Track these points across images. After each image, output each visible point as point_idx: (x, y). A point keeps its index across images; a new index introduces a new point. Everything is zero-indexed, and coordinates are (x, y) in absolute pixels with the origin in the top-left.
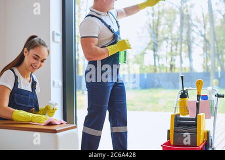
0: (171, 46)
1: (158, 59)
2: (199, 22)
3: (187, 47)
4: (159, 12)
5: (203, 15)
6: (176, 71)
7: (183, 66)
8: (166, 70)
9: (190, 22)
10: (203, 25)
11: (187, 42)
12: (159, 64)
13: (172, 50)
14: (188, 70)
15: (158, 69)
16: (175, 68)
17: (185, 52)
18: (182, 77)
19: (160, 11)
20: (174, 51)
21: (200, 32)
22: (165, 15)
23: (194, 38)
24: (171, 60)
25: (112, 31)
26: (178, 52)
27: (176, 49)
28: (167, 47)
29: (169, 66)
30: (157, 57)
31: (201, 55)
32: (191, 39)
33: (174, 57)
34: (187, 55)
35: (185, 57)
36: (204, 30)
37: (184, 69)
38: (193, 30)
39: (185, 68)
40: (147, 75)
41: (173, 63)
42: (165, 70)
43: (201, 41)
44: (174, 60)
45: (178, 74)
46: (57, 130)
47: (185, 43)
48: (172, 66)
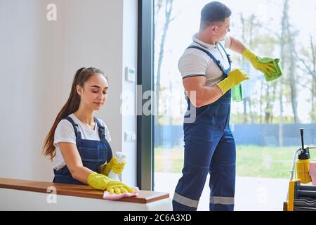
0: (266, 87)
1: (250, 104)
2: (306, 54)
3: (290, 89)
4: (251, 41)
5: (312, 44)
6: (274, 122)
7: (284, 114)
8: (261, 121)
9: (294, 54)
10: (312, 59)
11: (289, 82)
12: (251, 112)
13: (268, 93)
14: (290, 121)
15: (249, 119)
16: (272, 117)
17: (286, 95)
18: (302, 131)
19: (253, 40)
20: (271, 94)
21: (308, 68)
22: (260, 45)
23: (298, 77)
24: (267, 107)
25: (221, 68)
26: (277, 95)
27: (274, 92)
28: (262, 88)
29: (264, 115)
30: (247, 103)
31: (308, 101)
32: (295, 77)
33: (272, 103)
34: (290, 100)
35: (287, 102)
36: (312, 65)
37: (284, 119)
38: (298, 66)
39: (286, 118)
40: (235, 126)
41: (269, 110)
42: (259, 120)
43: (309, 81)
44: (271, 107)
45: (277, 126)
46: (147, 198)
47: (286, 84)
48: (268, 115)
